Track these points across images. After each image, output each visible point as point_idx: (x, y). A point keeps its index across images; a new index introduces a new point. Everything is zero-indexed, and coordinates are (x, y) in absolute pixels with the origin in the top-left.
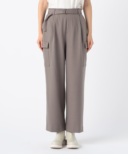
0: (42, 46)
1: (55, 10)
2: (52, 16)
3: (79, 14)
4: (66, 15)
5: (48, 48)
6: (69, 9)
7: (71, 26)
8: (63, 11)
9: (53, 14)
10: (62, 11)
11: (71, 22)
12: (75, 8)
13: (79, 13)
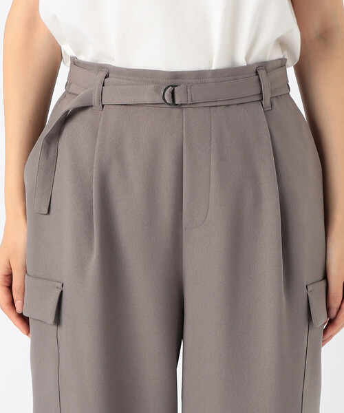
0: (18, 303)
1: (103, 75)
2: (88, 113)
3: (267, 101)
4: (176, 111)
5: (58, 320)
6: (200, 75)
7: (212, 186)
8: (157, 90)
9: (95, 101)
10: (151, 87)
11: (213, 163)
12: (241, 61)
13: (267, 96)
